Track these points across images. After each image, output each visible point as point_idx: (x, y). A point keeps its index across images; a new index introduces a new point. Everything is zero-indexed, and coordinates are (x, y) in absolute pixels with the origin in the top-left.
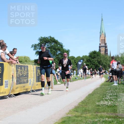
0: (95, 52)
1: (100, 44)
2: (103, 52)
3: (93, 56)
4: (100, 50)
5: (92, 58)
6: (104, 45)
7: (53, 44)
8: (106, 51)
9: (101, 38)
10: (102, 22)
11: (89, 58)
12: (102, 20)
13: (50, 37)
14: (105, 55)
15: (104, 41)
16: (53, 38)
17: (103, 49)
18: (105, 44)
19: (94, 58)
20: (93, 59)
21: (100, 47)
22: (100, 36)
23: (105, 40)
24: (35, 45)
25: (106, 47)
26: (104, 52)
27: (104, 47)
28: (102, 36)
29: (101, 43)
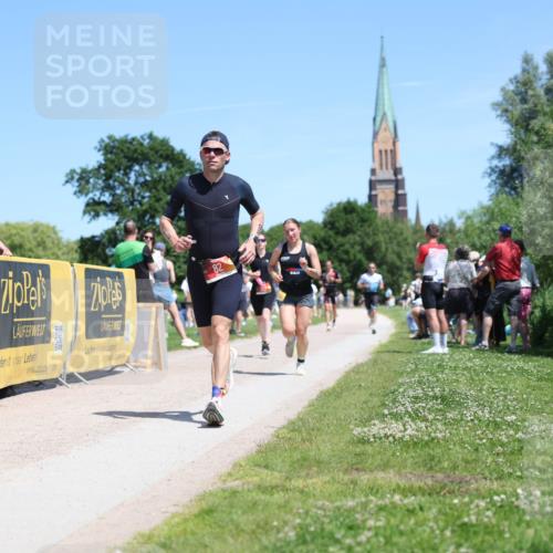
0: (349, 208)
1: (373, 172)
2: (384, 209)
3: (341, 224)
4: (372, 198)
5: (337, 233)
6: (389, 175)
7: (163, 169)
8: (400, 200)
9: (380, 146)
10: (381, 73)
11: (322, 234)
12: (383, 65)
13: (151, 136)
14: (396, 220)
15: (389, 157)
16: (165, 143)
17: (386, 194)
18: (397, 171)
19: (347, 232)
20: (340, 239)
21: (372, 185)
22: (375, 134)
23: (394, 152)
24: (84, 171)
25: (398, 184)
26: (390, 205)
27: (392, 187)
28: (381, 135)
29: (377, 166)
